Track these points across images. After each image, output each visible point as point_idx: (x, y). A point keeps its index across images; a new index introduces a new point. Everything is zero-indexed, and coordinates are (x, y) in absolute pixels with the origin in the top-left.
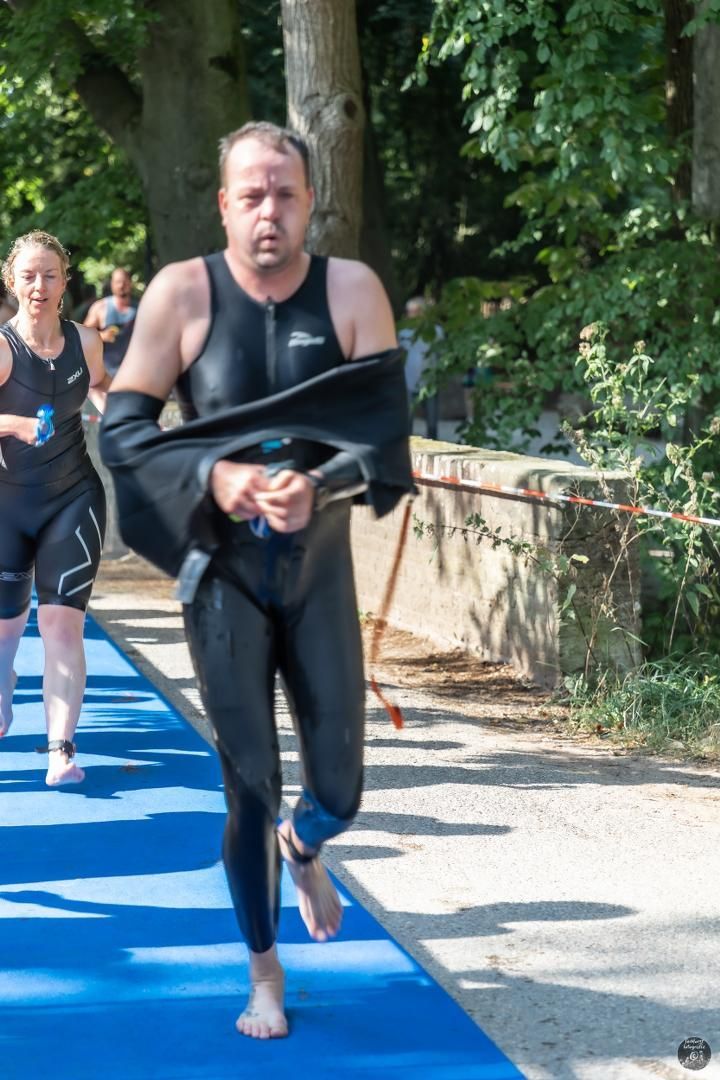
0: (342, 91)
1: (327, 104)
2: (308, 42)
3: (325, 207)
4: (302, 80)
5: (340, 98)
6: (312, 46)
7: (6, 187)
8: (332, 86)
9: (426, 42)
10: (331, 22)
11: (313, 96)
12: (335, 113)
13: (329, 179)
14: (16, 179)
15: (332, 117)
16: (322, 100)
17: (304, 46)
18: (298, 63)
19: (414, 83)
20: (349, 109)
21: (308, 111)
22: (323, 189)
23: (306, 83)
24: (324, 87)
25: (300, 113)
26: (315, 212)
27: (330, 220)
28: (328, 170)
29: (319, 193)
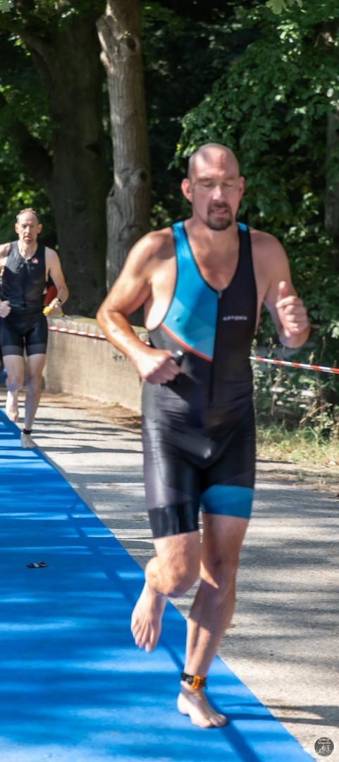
0: (140, 167)
1: (132, 174)
2: (123, 143)
3: (131, 223)
4: (120, 163)
5: (138, 171)
6: (126, 146)
7: (12, 196)
8: (135, 165)
9: (179, 146)
10: (135, 135)
11: (126, 170)
12: (136, 178)
13: (133, 209)
14: (18, 191)
15: (135, 180)
16: (130, 172)
17: (122, 146)
18: (118, 153)
19: (173, 166)
20: (143, 176)
21: (123, 176)
22: (131, 214)
23: (122, 164)
24: (131, 166)
25: (120, 178)
26: (126, 225)
27: (134, 229)
28: (133, 205)
29: (128, 216)
